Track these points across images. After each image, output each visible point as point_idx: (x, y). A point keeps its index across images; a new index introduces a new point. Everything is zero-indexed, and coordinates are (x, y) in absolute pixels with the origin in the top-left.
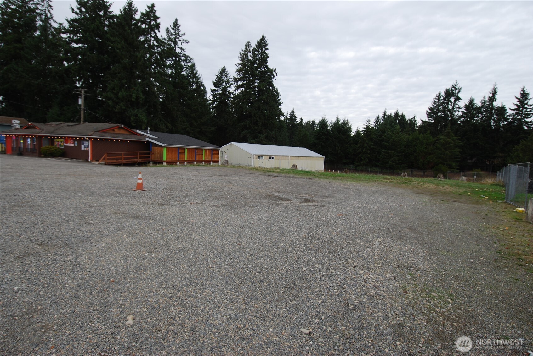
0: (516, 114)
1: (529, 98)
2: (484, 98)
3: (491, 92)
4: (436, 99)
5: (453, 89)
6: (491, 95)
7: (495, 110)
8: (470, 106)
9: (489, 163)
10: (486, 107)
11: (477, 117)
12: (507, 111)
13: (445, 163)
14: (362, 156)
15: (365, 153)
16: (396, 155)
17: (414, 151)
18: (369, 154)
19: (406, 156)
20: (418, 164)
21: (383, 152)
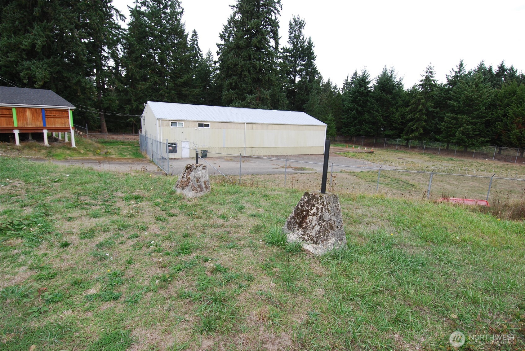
14: (414, 125)
15: (418, 120)
16: (470, 123)
17: (505, 115)
18: (425, 121)
19: (488, 124)
20: (510, 138)
21: (448, 117)
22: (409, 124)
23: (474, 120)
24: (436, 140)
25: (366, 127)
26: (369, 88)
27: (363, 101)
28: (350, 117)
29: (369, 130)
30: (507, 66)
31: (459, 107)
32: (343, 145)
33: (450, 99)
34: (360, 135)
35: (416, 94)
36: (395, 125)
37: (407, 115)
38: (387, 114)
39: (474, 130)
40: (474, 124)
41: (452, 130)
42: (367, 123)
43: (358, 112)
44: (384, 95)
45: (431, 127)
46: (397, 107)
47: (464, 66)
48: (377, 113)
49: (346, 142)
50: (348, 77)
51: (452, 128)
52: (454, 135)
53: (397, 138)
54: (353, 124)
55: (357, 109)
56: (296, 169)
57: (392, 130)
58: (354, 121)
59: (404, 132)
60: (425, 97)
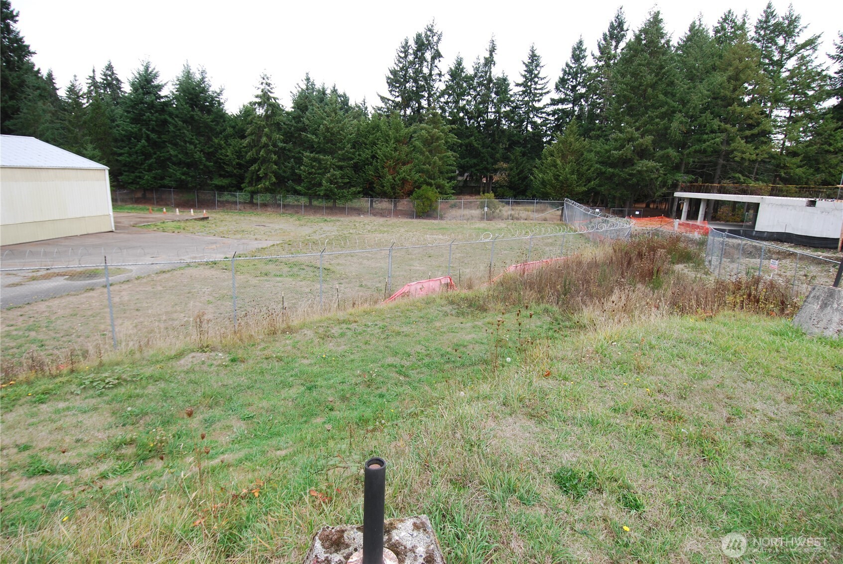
0: (524, 92)
1: (541, 65)
2: (478, 59)
3: (488, 49)
4: (401, 52)
5: (429, 33)
6: (488, 55)
7: (494, 84)
8: (456, 73)
9: (487, 180)
10: (481, 76)
11: (469, 94)
12: (511, 87)
13: (432, 181)
14: (259, 169)
15: (264, 161)
16: (336, 166)
17: (373, 157)
18: (276, 163)
19: (356, 168)
20: (383, 187)
21: (307, 157)
22: (252, 168)
23: (340, 163)
24: (297, 193)
25: (178, 173)
26: (162, 97)
27: (156, 121)
28: (136, 153)
29: (183, 177)
31: (319, 143)
32: (131, 209)
33: (304, 129)
34: (164, 186)
35: (253, 119)
36: (229, 169)
37: (246, 153)
38: (209, 148)
39: (342, 177)
40: (341, 168)
41: (315, 178)
42: (174, 164)
43: (155, 145)
44: (199, 113)
45: (284, 172)
46: (226, 138)
47: (311, 80)
48: (192, 147)
49: (137, 201)
50: (94, 71)
51: (315, 174)
52: (320, 185)
53: (235, 191)
54: (145, 166)
55: (148, 136)
56: (73, 276)
57: (224, 177)
58: (145, 159)
59: (247, 181)
60: (267, 124)
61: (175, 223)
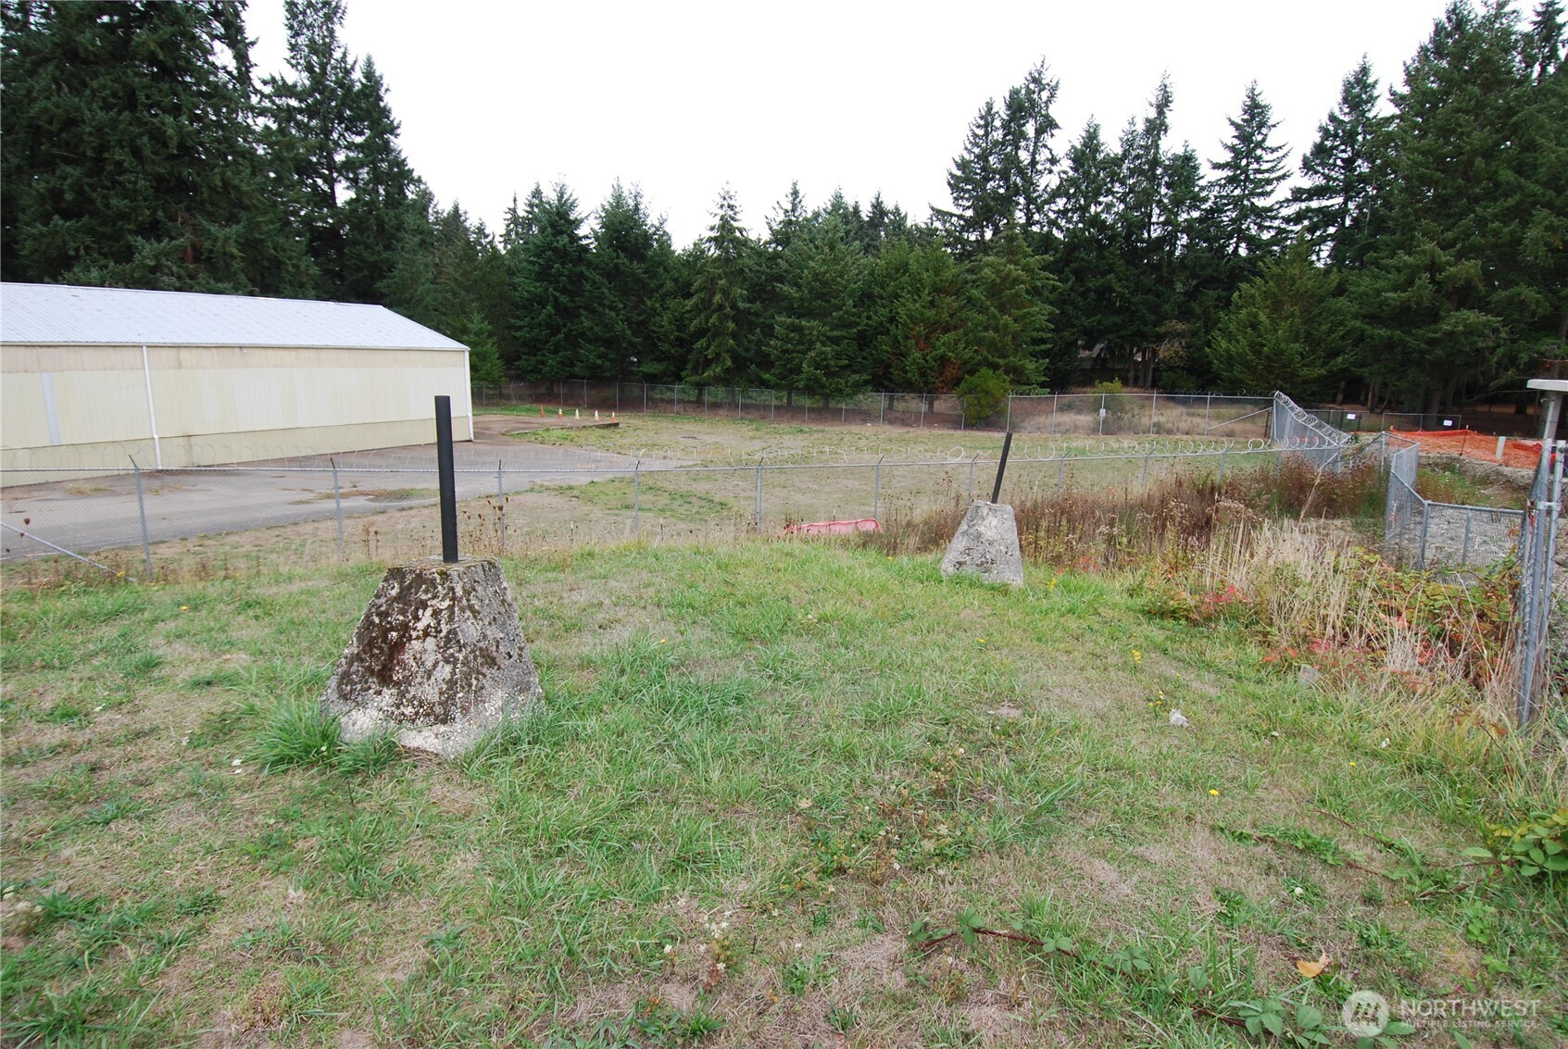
0: (1231, 180)
1: (1270, 122)
2: (1132, 123)
3: (1154, 101)
4: (978, 126)
5: (1032, 86)
6: (1152, 114)
7: (1166, 168)
8: (1086, 154)
9: (1143, 357)
10: (1138, 157)
11: (1110, 192)
12: (1201, 172)
13: (1001, 361)
14: (708, 346)
15: (718, 332)
16: (828, 338)
17: (892, 320)
18: (734, 335)
19: (863, 340)
20: (906, 372)
21: (781, 325)
22: (698, 345)
23: (835, 333)
24: (764, 384)
25: (590, 353)
26: (580, 239)
27: (568, 277)
28: (540, 325)
29: (599, 362)
30: (889, 205)
31: (801, 299)
32: (528, 410)
33: (781, 279)
34: (573, 376)
35: (705, 265)
36: (664, 347)
37: (691, 320)
38: (639, 315)
39: (838, 356)
40: (835, 341)
41: (793, 359)
42: (589, 342)
43: (560, 309)
44: (626, 260)
45: (747, 350)
46: (663, 298)
47: (800, 196)
48: (613, 314)
49: (539, 399)
50: (515, 200)
51: (793, 352)
52: (798, 371)
53: (673, 383)
54: (550, 345)
55: (556, 299)
56: (379, 496)
57: (658, 360)
58: (552, 335)
59: (689, 366)
60: (725, 273)
61: (565, 432)
